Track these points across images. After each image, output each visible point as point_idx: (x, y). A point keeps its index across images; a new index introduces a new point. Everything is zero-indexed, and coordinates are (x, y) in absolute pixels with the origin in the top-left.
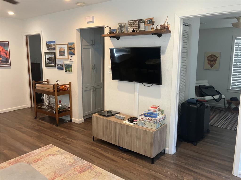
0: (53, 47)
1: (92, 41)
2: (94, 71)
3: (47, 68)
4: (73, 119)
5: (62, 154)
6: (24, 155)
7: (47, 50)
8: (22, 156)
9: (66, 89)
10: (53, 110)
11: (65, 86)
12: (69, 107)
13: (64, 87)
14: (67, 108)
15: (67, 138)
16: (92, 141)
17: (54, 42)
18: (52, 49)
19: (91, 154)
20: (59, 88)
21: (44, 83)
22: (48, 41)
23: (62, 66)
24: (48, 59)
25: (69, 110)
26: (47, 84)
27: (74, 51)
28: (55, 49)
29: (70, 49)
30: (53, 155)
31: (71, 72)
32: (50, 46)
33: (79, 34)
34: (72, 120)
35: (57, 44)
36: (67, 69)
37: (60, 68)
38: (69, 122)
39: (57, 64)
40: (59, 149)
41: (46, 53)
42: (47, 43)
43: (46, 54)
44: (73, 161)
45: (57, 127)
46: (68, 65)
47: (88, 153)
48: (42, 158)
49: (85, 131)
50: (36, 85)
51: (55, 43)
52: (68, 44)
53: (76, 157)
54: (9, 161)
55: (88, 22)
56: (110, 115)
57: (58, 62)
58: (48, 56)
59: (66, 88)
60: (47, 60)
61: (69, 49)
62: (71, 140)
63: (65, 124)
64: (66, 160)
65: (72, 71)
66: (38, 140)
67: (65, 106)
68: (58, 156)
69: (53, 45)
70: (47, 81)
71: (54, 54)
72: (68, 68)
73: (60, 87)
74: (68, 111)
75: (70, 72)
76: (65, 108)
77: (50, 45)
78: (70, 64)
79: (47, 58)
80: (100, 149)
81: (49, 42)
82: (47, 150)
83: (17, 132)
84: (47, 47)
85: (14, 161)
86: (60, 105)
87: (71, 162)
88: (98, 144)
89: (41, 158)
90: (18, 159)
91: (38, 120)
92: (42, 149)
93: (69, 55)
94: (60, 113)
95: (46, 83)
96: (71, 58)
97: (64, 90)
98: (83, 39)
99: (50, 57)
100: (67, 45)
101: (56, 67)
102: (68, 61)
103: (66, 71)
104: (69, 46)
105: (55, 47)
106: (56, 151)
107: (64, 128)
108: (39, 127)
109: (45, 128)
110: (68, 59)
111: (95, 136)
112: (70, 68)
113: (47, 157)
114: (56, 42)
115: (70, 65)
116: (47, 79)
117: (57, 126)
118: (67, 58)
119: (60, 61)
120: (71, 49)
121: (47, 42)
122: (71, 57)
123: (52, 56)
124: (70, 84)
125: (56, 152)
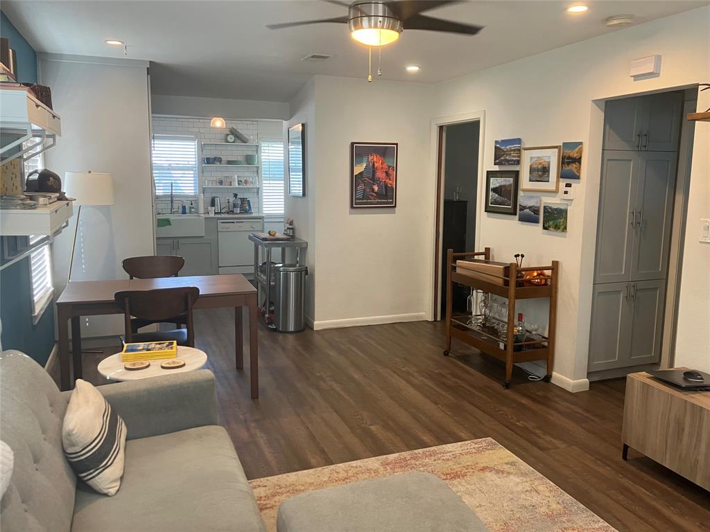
0: (514, 157)
1: (639, 135)
2: (636, 233)
3: (488, 217)
4: (554, 374)
5: (524, 474)
6: (420, 451)
7: (495, 164)
8: (415, 451)
9: (543, 281)
10: (499, 338)
11: (539, 272)
12: (547, 336)
13: (535, 274)
14: (538, 338)
15: (538, 432)
16: (620, 458)
17: (519, 141)
18: (508, 162)
19: (618, 502)
20: (522, 277)
21: (476, 257)
22: (499, 139)
23: (536, 211)
24: (495, 190)
25: (544, 347)
26: (486, 262)
27: (579, 169)
28: (518, 162)
29: (566, 160)
30: (498, 472)
31: (563, 231)
32: (505, 153)
33: (601, 115)
34: (551, 376)
35: (527, 146)
36: (551, 223)
37: (529, 217)
38: (543, 382)
39: (520, 205)
40: (515, 458)
41: (490, 174)
42: (498, 146)
43: (490, 176)
44: (559, 506)
45: (507, 390)
46: (556, 209)
47: (608, 496)
48: (467, 471)
49: (593, 421)
50: (455, 262)
51: (520, 144)
52: (560, 146)
53: (567, 497)
54: (385, 456)
55: (637, 77)
56: (697, 387)
57: (523, 199)
58: (495, 182)
59: (541, 279)
60: (491, 193)
61: (563, 163)
62: (548, 438)
63: (529, 385)
64: (535, 499)
65: (565, 228)
66: (455, 418)
67: (534, 333)
68: (511, 477)
69: (515, 150)
70: (487, 252)
71: (514, 175)
72: (555, 219)
73: (523, 273)
74: (542, 350)
75: (559, 233)
76: (533, 337)
77: (505, 150)
78: (563, 207)
79: (492, 186)
80: (647, 493)
81: (503, 141)
82: (479, 451)
83: (402, 384)
84: (496, 157)
85: (396, 462)
86: (521, 328)
87: (554, 510)
88: (643, 474)
89: (465, 470)
90: (405, 458)
91: (451, 358)
92: (466, 445)
93: (561, 179)
94: (518, 349)
95: (482, 257)
96: (568, 189)
97: (536, 285)
98: (611, 131)
99: (503, 184)
100: (557, 150)
101: (516, 215)
102: (555, 197)
103: (545, 228)
104: (563, 154)
105: (519, 157)
106: (506, 461)
107: (525, 395)
108: (457, 380)
109: (471, 385)
110: (556, 191)
111: (633, 445)
112: (559, 220)
113: (481, 474)
114: (523, 140)
115: (561, 209)
116: (486, 248)
117: (507, 386)
118: (554, 188)
119: (532, 197)
120: (570, 162)
121: (496, 142)
122: (568, 185)
123: (508, 183)
124: (555, 266)
125: (507, 464)
